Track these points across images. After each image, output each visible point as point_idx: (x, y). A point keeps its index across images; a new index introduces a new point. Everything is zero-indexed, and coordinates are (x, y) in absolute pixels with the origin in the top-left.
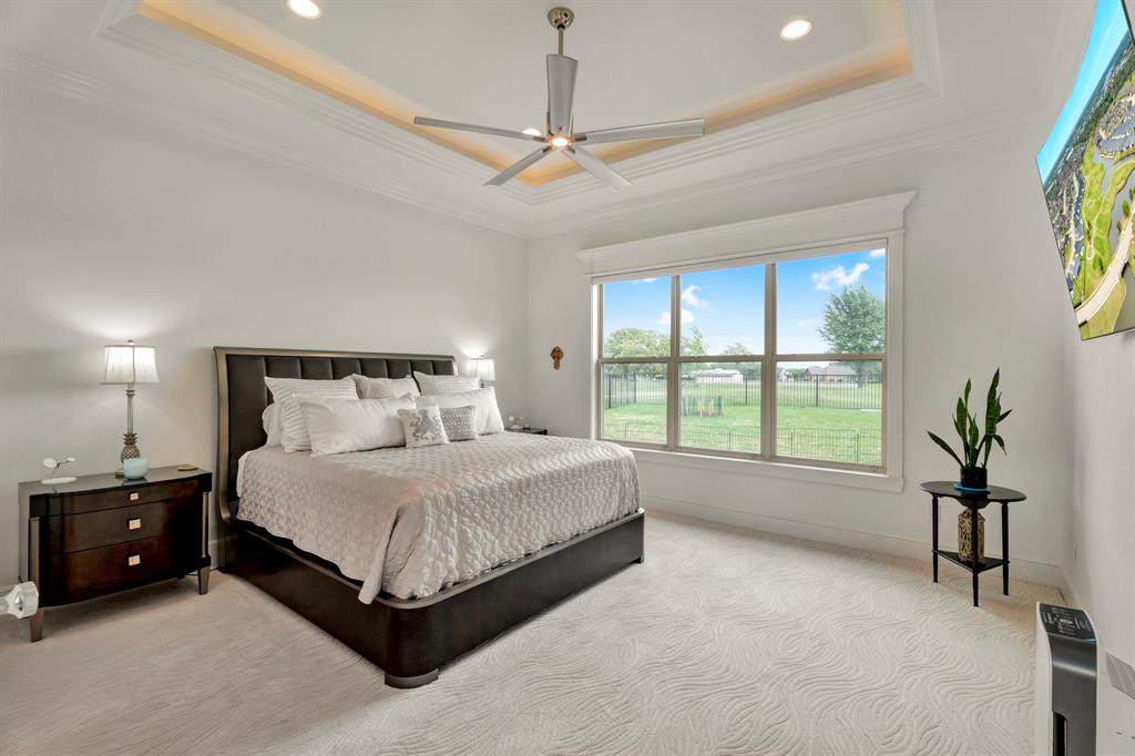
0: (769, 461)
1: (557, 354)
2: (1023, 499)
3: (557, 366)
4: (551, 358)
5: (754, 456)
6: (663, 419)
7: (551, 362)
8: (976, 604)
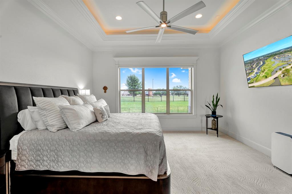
0: (168, 114)
1: (105, 88)
2: (222, 117)
3: (105, 92)
4: (103, 90)
5: (165, 114)
6: (140, 106)
7: (104, 91)
8: (218, 137)
